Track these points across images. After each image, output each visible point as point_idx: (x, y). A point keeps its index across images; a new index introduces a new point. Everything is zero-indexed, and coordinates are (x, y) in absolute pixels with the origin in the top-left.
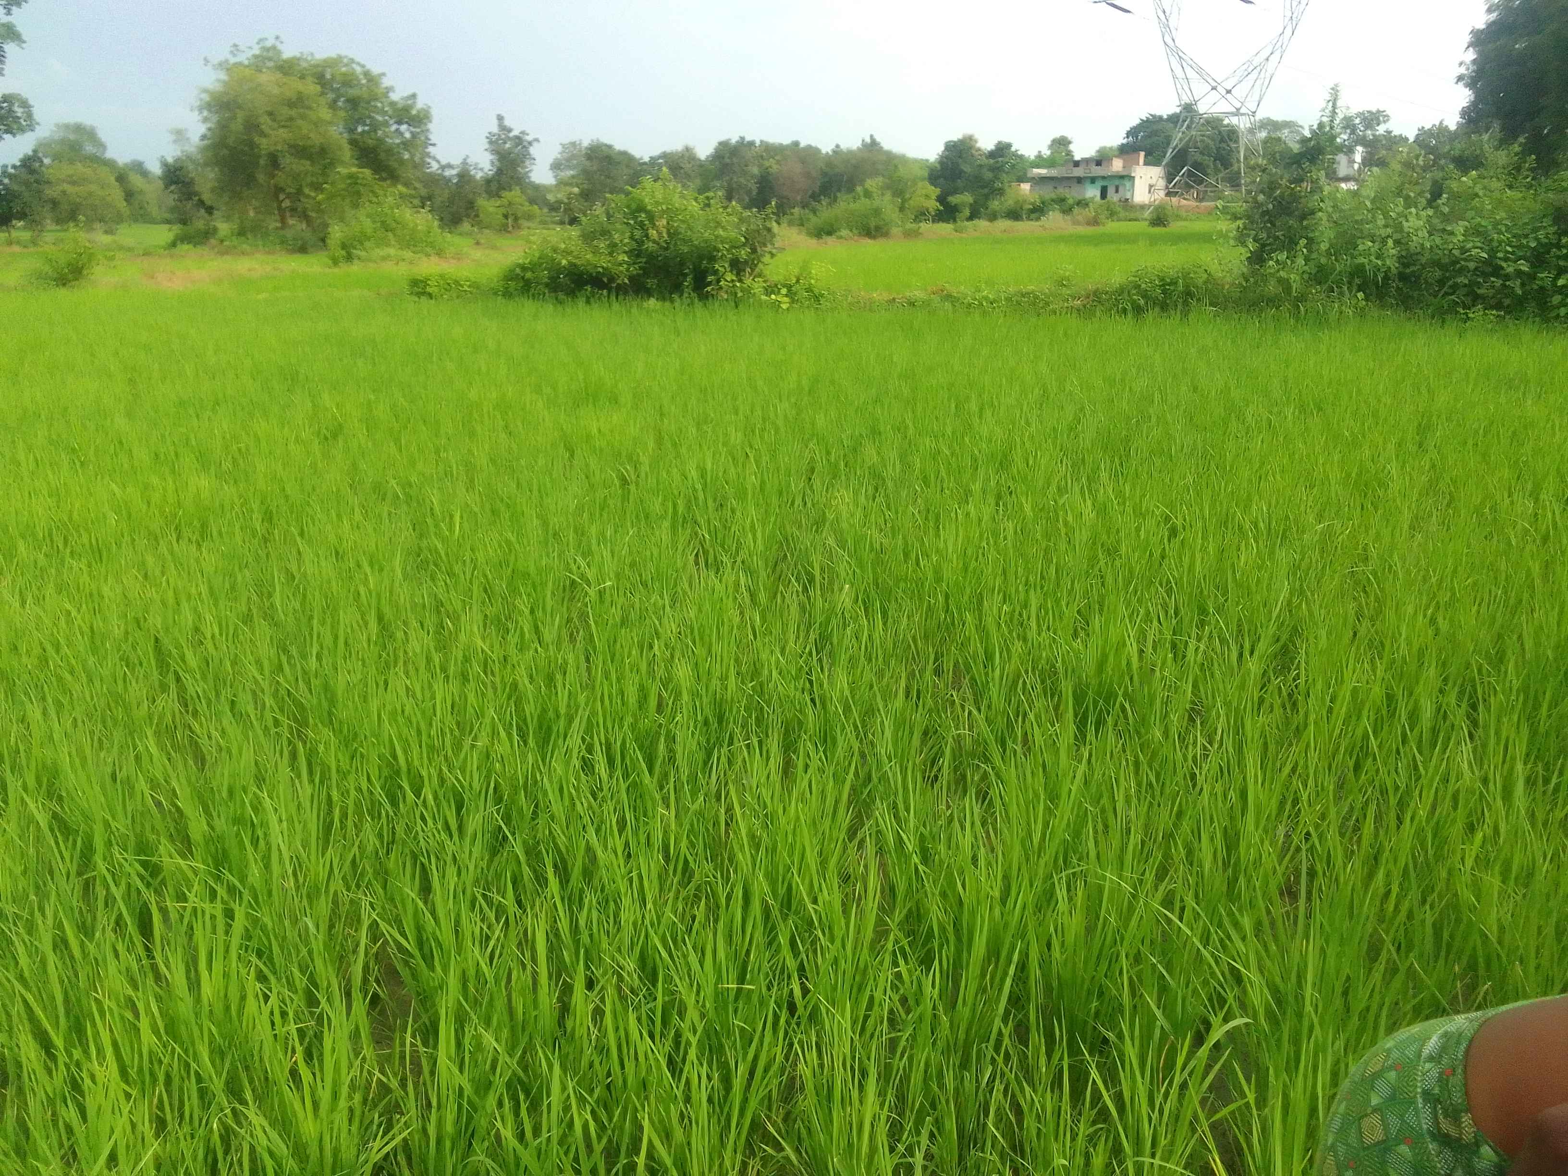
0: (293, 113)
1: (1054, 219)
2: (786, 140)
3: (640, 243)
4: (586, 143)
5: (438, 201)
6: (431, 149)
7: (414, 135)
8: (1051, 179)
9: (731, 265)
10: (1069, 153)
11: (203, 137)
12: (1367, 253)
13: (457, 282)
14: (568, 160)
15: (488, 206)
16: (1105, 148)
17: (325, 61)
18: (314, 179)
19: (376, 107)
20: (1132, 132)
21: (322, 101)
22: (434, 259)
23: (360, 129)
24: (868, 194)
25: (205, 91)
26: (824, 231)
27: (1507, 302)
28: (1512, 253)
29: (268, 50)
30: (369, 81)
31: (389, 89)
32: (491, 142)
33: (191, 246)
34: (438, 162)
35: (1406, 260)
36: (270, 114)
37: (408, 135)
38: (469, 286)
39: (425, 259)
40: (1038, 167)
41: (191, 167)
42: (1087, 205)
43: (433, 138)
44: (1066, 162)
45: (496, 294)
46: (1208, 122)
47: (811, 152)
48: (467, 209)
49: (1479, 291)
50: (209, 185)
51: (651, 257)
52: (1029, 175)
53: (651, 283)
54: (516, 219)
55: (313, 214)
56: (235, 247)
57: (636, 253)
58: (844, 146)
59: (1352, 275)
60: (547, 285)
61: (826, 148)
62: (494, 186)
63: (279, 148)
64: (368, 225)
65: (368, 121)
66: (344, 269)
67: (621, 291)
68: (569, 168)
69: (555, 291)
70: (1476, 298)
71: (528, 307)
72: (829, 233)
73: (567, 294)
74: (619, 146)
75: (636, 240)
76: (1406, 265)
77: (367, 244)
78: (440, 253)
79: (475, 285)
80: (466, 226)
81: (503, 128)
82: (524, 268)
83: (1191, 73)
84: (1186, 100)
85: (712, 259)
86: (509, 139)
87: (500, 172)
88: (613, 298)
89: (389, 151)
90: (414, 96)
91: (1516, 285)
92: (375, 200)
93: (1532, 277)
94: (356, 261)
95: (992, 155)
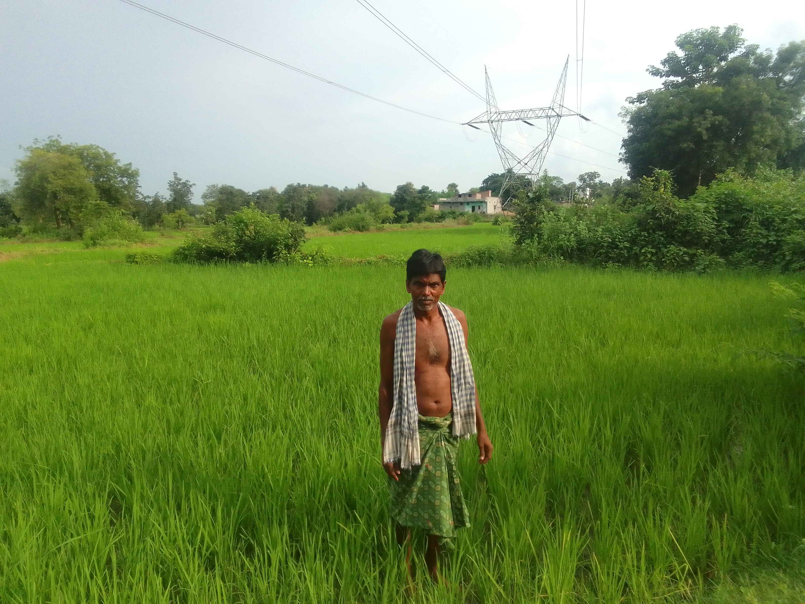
0: (66, 172)
1: (449, 222)
2: (321, 185)
3: (241, 237)
4: (220, 186)
5: (142, 214)
6: (138, 189)
7: (130, 183)
8: (449, 203)
9: (285, 247)
10: (457, 191)
11: (16, 183)
12: (563, 240)
13: (150, 256)
14: (211, 193)
15: (169, 218)
16: (473, 188)
17: (84, 147)
18: (76, 205)
19: (110, 169)
20: (485, 181)
21: (82, 166)
22: (139, 244)
23: (101, 180)
24: (358, 211)
25: (20, 161)
26: (338, 228)
27: (622, 260)
28: (622, 239)
29: (54, 141)
30: (106, 157)
31: (117, 161)
32: (170, 185)
33: (7, 238)
34: (142, 195)
35: (580, 242)
36: (54, 173)
37: (126, 183)
38: (157, 258)
39: (134, 245)
40: (442, 197)
41: (9, 198)
42: (464, 215)
43: (140, 184)
44: (455, 195)
45: (170, 261)
46: (518, 177)
47: (334, 190)
48: (157, 218)
49: (610, 255)
50: (19, 208)
51: (246, 243)
52: (438, 201)
53: (247, 255)
54: (183, 223)
55: (75, 222)
56: (31, 238)
57: (239, 241)
58: (349, 187)
59: (558, 249)
60: (195, 257)
61: (341, 188)
62: (172, 207)
63: (58, 189)
64: (105, 228)
65: (106, 176)
66: (92, 250)
67: (232, 259)
68: (211, 197)
69: (200, 259)
70: (610, 258)
71: (186, 267)
72: (340, 229)
73: (205, 261)
74: (237, 187)
75: (239, 236)
76: (580, 245)
77: (105, 238)
78: (142, 241)
79: (159, 257)
80: (157, 226)
81: (176, 178)
82: (184, 249)
83: (508, 156)
84: (507, 168)
85: (276, 244)
86: (180, 184)
87: (175, 200)
88: (228, 262)
89: (117, 191)
90: (130, 164)
91: (625, 252)
92: (109, 216)
93: (631, 248)
94: (98, 246)
95: (420, 192)
